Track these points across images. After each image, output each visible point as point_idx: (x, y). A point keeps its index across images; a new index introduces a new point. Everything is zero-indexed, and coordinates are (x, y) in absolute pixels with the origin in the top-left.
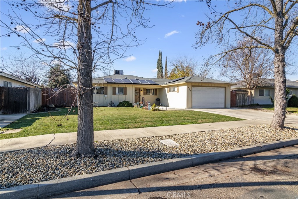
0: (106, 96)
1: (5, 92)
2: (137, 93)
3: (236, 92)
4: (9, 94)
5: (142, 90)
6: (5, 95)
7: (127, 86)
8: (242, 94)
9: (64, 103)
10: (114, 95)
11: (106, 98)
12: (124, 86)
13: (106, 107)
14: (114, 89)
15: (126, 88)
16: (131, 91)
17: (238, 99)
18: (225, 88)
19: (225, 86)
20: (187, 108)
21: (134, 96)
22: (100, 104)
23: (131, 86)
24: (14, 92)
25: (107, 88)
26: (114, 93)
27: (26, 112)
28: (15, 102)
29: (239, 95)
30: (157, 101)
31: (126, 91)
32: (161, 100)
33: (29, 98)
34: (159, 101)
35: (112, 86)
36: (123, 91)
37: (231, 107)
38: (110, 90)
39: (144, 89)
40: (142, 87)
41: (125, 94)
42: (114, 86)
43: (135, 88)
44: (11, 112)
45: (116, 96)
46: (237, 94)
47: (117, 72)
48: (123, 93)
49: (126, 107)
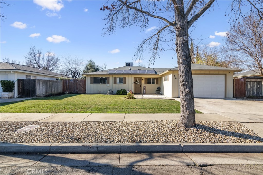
0: (108, 85)
1: (21, 82)
2: (139, 82)
3: (245, 80)
4: (24, 84)
5: (143, 80)
6: (21, 85)
7: (126, 76)
8: (258, 82)
9: (77, 91)
10: (115, 85)
11: (109, 87)
12: (123, 76)
13: (106, 94)
14: (115, 79)
15: (125, 78)
16: (130, 81)
17: (250, 88)
18: (226, 75)
19: (225, 73)
20: (172, 97)
21: (133, 85)
22: (104, 92)
23: (130, 76)
24: (27, 83)
25: (109, 78)
26: (115, 82)
27: (34, 97)
28: (28, 89)
29: (252, 83)
30: (158, 90)
31: (126, 81)
32: (161, 89)
33: (36, 86)
34: (159, 90)
35: (113, 77)
36: (123, 81)
37: (234, 97)
38: (111, 80)
39: (145, 79)
40: (143, 77)
41: (125, 83)
42: (115, 77)
43: (134, 78)
44: (25, 96)
45: (117, 85)
46: (247, 82)
47: (128, 65)
48: (123, 82)
49: (121, 94)
